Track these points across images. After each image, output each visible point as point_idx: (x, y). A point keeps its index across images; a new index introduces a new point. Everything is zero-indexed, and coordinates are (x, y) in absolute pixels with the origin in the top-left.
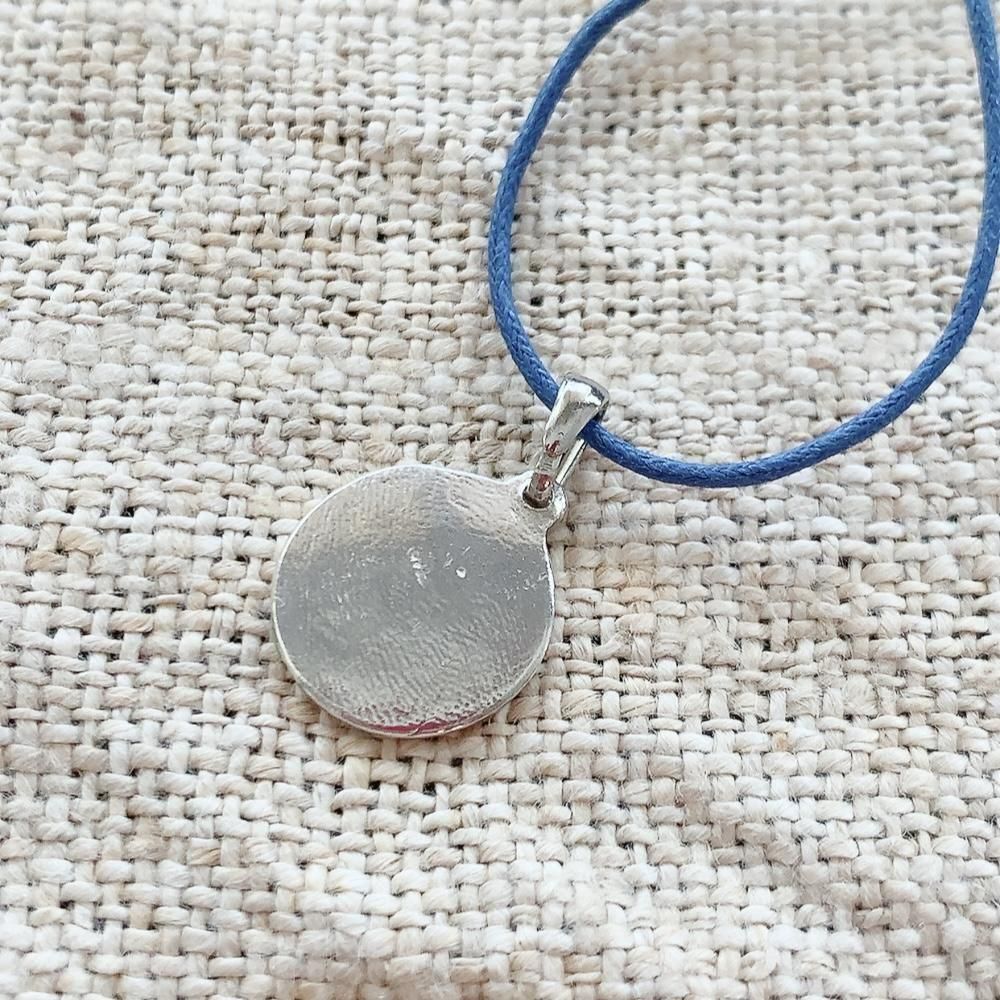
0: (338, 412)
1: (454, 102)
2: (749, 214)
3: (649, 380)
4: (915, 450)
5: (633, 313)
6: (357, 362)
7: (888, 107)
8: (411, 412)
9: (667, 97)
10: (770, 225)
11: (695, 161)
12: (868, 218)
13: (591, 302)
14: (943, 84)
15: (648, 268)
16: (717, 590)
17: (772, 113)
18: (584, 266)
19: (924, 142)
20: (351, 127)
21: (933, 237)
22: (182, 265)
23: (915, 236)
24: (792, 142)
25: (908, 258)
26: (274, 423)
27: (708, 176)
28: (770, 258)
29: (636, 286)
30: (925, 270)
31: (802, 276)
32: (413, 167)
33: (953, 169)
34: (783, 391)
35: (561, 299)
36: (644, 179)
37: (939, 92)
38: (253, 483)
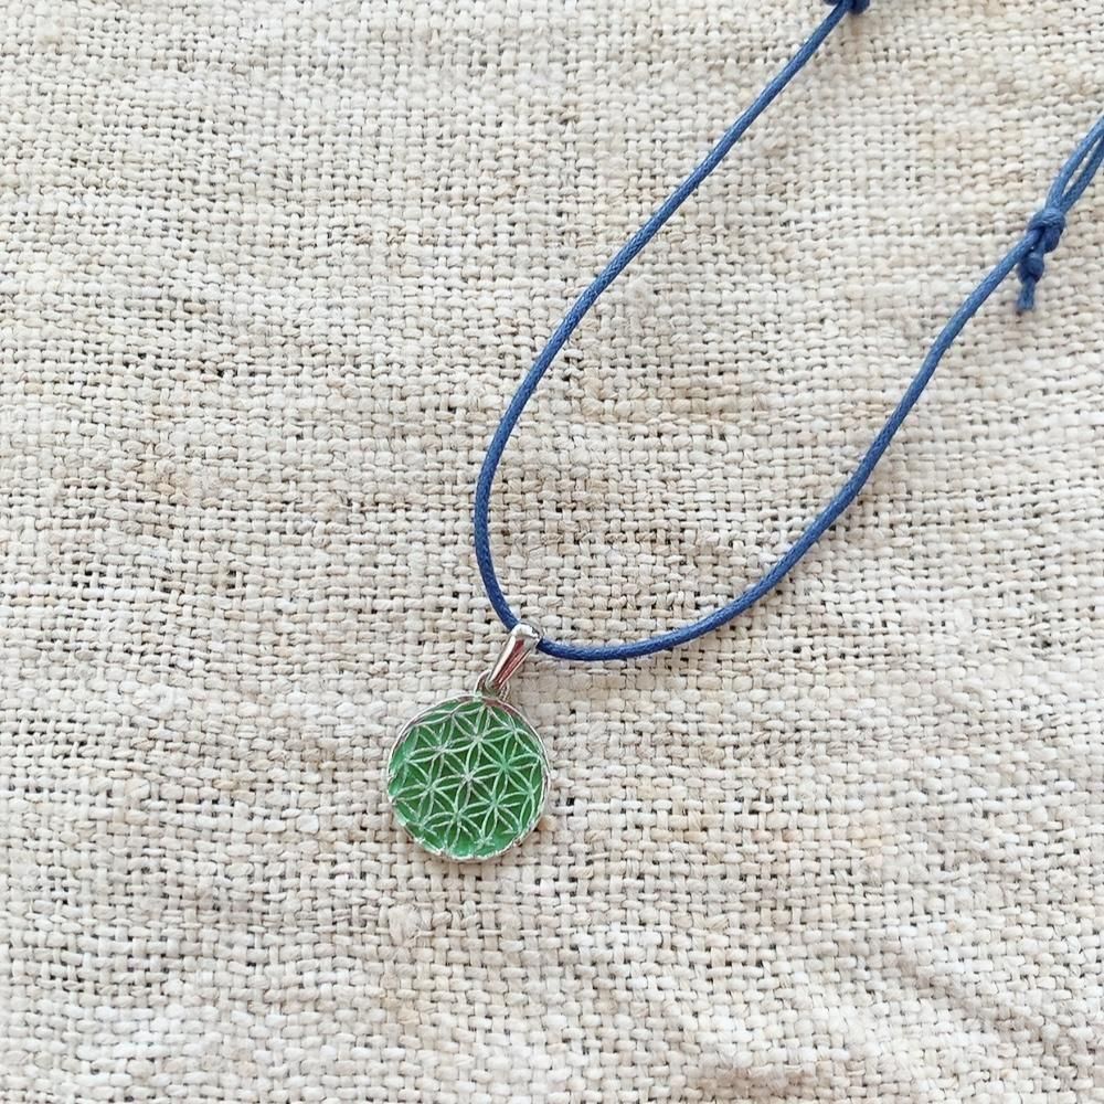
0: (684, 728)
1: (736, 514)
2: (921, 587)
3: (870, 703)
4: (1023, 741)
5: (857, 657)
6: (692, 694)
7: (1003, 509)
8: (728, 726)
9: (870, 507)
10: (936, 593)
11: (889, 551)
12: (994, 587)
13: (832, 651)
14: (1035, 492)
15: (865, 628)
16: (915, 835)
17: (935, 517)
18: (824, 626)
19: (1025, 533)
20: (675, 534)
21: (1030, 597)
22: (580, 633)
23: (1020, 597)
24: (948, 536)
25: (1016, 612)
26: (646, 736)
27: (896, 561)
28: (937, 617)
29: (858, 640)
30: (1027, 621)
31: (957, 629)
32: (714, 559)
33: (1042, 551)
34: (949, 707)
35: (812, 647)
36: (856, 562)
37: (1034, 498)
38: (638, 776)
